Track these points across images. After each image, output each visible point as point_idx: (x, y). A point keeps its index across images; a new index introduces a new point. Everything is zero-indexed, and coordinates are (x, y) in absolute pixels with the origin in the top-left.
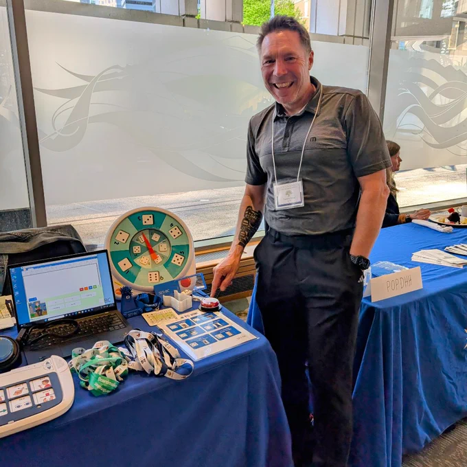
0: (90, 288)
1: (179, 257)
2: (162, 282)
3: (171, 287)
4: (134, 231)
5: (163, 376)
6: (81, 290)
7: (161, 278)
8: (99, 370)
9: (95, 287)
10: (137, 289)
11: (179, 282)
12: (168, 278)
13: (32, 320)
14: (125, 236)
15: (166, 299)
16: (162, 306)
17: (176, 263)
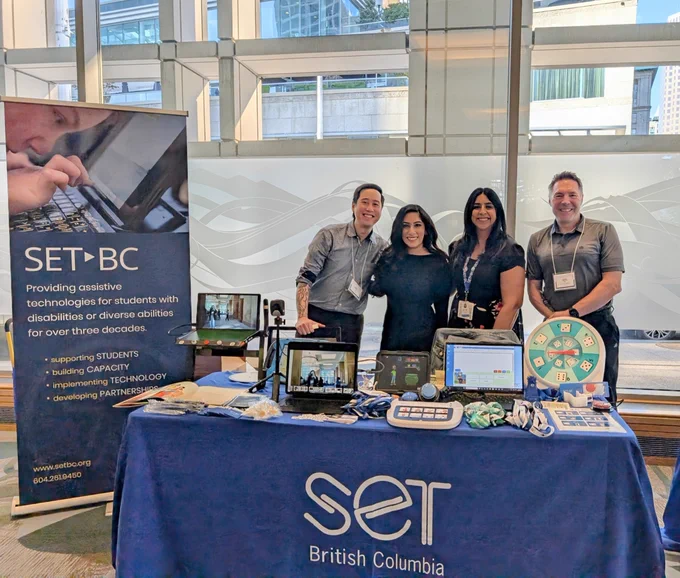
0: (504, 372)
1: (588, 363)
2: (568, 382)
3: (575, 389)
4: (551, 336)
5: (528, 430)
6: (495, 371)
7: (568, 379)
8: (479, 413)
9: (509, 372)
10: (544, 383)
11: (584, 387)
12: (574, 380)
13: (455, 385)
14: (544, 338)
15: (566, 395)
16: (561, 400)
17: (584, 368)
